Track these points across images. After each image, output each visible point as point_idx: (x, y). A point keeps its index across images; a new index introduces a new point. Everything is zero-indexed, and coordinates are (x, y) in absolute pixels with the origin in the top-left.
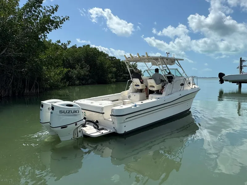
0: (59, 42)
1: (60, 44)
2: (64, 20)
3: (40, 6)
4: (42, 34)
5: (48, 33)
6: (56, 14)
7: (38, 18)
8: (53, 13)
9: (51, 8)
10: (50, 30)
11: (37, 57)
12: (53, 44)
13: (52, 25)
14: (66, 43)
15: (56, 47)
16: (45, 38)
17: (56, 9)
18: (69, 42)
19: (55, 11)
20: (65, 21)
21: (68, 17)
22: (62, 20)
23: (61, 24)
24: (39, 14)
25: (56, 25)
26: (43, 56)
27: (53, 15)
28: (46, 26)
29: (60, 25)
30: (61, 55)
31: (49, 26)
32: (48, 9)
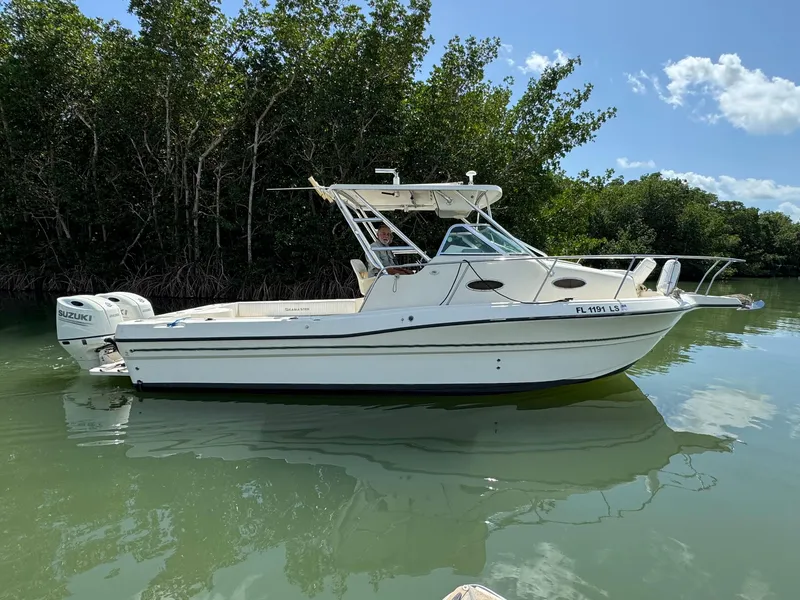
0: (586, 174)
1: (587, 180)
2: (602, 118)
3: (551, 96)
4: (550, 161)
5: (563, 155)
6: (586, 107)
7: (543, 123)
8: (579, 106)
9: (574, 95)
10: (568, 148)
11: (537, 214)
12: (567, 179)
13: (574, 137)
14: (603, 174)
15: (578, 189)
16: (554, 169)
17: (586, 96)
18: (610, 173)
19: (582, 101)
20: (604, 121)
21: (615, 110)
22: (599, 120)
23: (594, 129)
24: (547, 114)
25: (583, 135)
26: (547, 212)
27: (577, 112)
28: (560, 140)
29: (592, 133)
30: (588, 205)
31: (566, 140)
32: (569, 99)
